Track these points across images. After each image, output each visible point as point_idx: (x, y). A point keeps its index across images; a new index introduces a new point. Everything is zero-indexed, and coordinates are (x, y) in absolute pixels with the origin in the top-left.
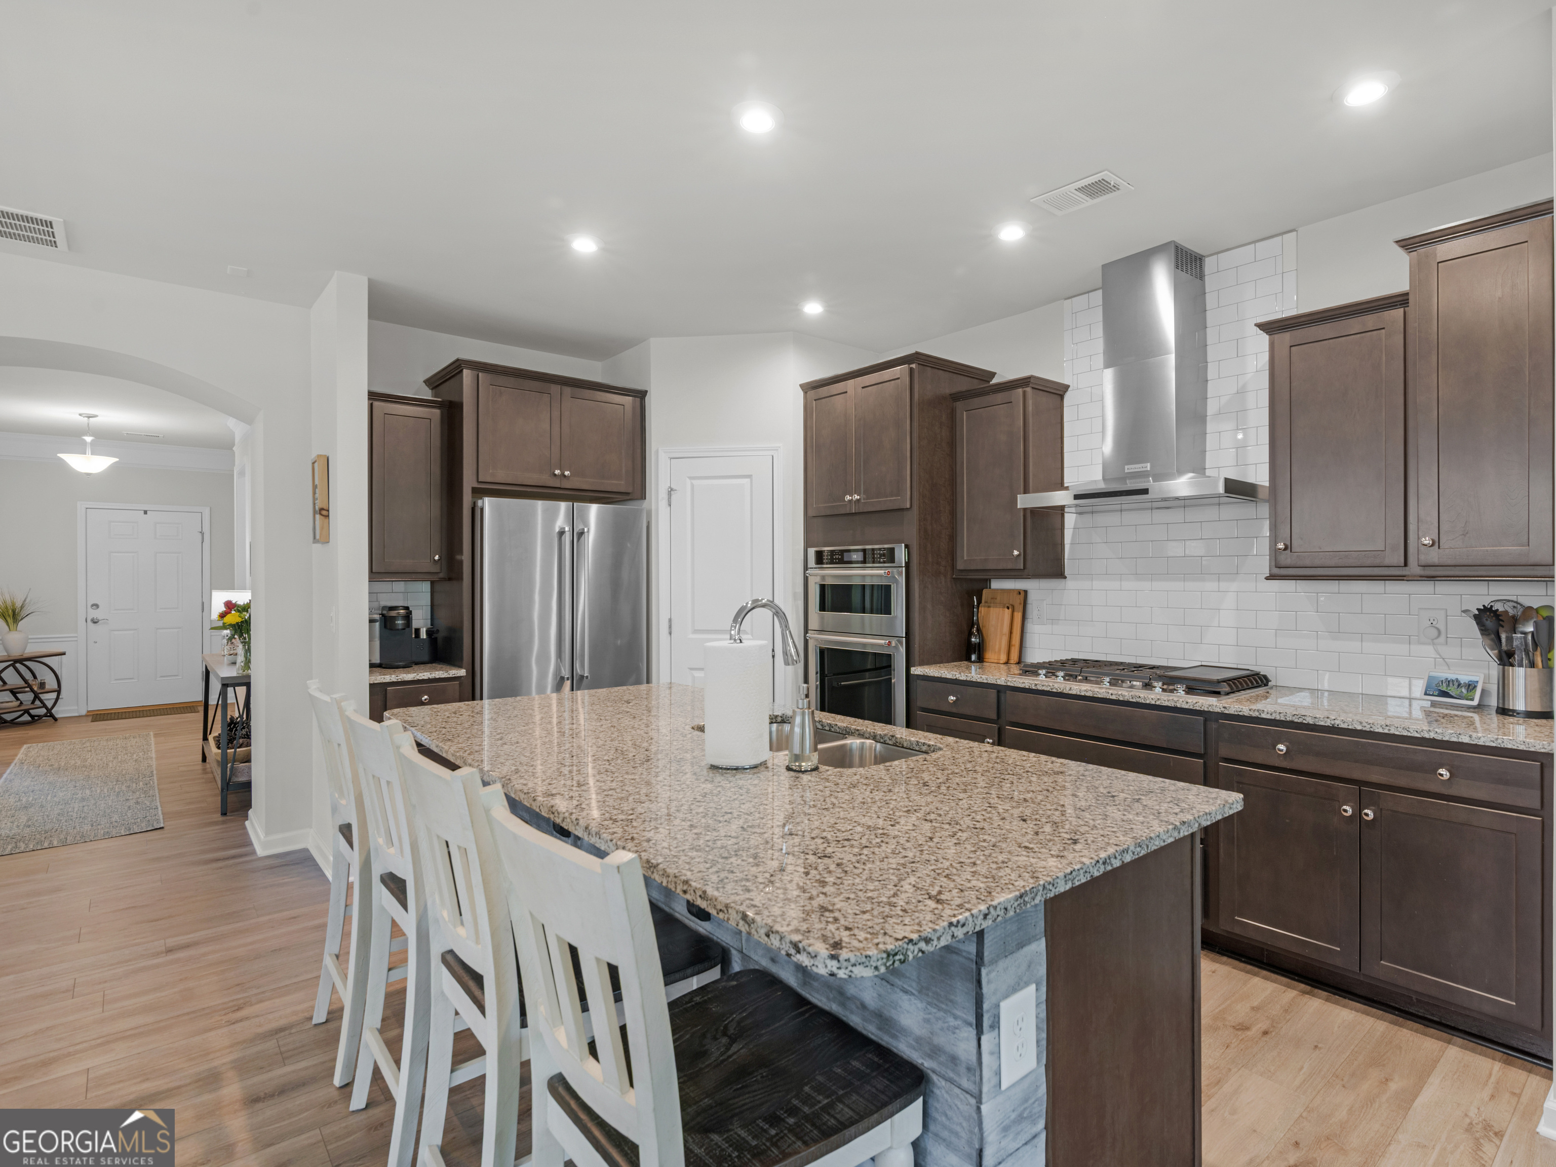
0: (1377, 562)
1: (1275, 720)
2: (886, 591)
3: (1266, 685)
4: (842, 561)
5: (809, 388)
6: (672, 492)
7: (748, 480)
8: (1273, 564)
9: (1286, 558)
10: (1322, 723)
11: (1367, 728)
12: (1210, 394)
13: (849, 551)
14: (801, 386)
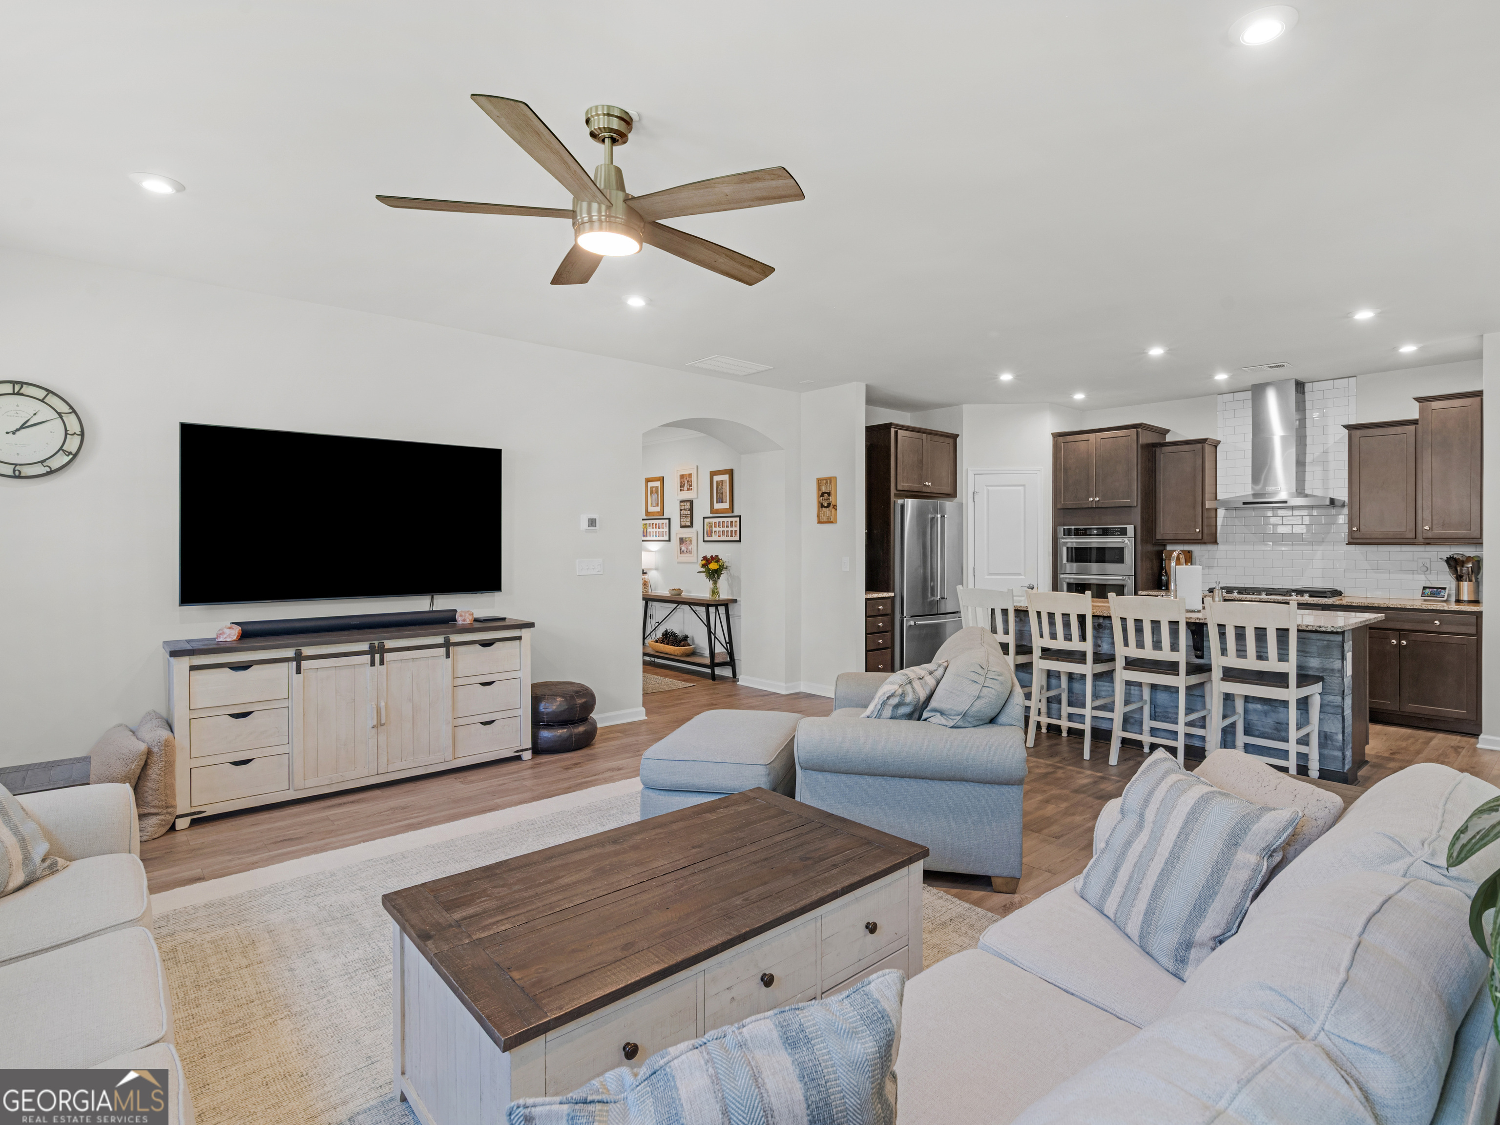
0: (1402, 537)
1: (1359, 606)
2: (1121, 550)
3: (1341, 595)
4: (1085, 534)
5: (1057, 436)
6: (975, 494)
7: (1023, 487)
8: (1350, 537)
9: (1356, 535)
10: (1382, 606)
11: (1403, 607)
12: (1307, 452)
13: (1091, 529)
14: (1052, 434)
